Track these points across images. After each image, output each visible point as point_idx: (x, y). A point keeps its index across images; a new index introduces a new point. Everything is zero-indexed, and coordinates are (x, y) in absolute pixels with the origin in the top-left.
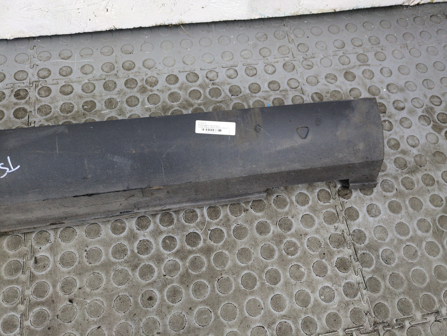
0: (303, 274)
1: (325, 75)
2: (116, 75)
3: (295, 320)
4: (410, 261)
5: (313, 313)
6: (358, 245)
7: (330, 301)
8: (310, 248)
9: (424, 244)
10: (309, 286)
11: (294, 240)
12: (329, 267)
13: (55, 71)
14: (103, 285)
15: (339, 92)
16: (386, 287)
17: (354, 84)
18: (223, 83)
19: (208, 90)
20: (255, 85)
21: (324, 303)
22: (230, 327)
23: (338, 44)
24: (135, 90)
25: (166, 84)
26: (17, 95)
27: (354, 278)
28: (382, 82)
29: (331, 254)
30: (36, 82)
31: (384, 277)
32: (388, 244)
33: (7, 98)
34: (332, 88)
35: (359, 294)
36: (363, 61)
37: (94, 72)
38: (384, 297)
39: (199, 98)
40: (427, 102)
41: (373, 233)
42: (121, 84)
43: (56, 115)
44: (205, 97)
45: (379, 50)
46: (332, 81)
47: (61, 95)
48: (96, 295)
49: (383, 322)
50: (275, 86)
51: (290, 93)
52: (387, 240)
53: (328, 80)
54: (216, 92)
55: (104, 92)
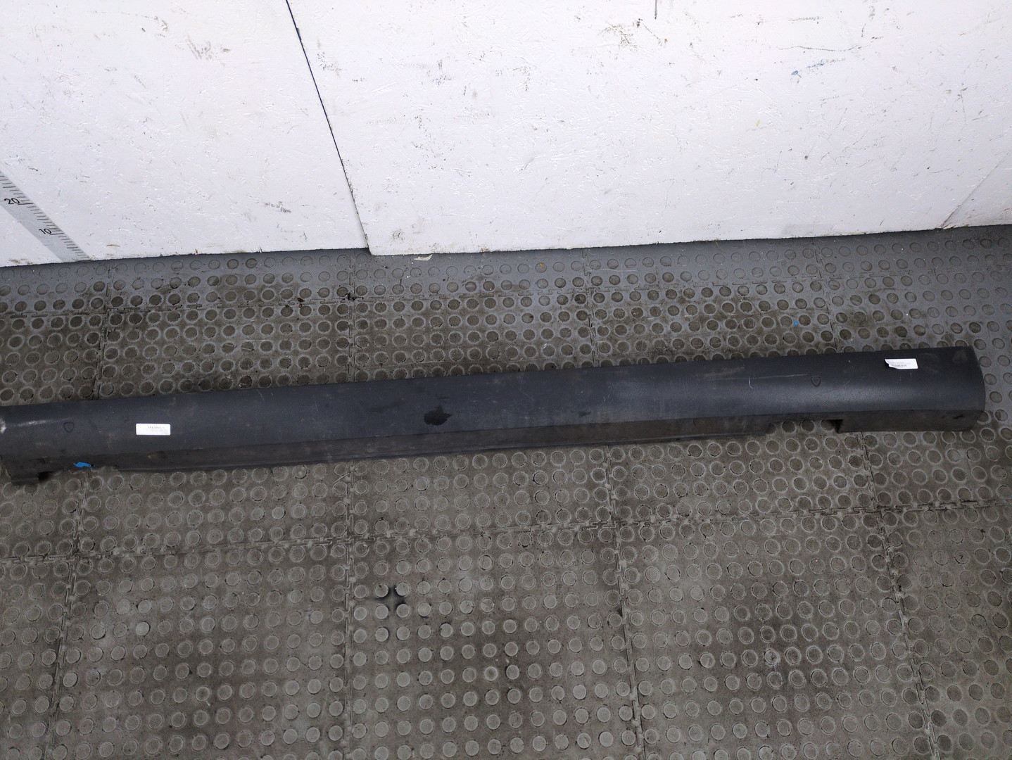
0: (821, 465)
1: (850, 296)
2: (658, 285)
3: (813, 497)
4: (913, 464)
5: (828, 494)
6: (869, 448)
7: (843, 487)
8: (828, 446)
9: (928, 452)
10: (825, 475)
11: (814, 438)
12: (843, 462)
13: (606, 279)
14: (662, 456)
15: (862, 313)
16: (890, 482)
17: (877, 307)
18: (753, 299)
19: (740, 304)
20: (784, 302)
21: (837, 488)
22: (762, 496)
23: (866, 266)
24: (675, 300)
25: (702, 296)
26: (577, 299)
27: (864, 473)
28: (905, 307)
29: (846, 453)
30: (591, 288)
31: (889, 475)
32: (895, 449)
33: (569, 301)
34: (857, 309)
35: (867, 484)
36: (889, 284)
37: (639, 282)
38: (887, 489)
39: (732, 311)
40: (947, 329)
41: (883, 439)
42: (662, 294)
43: (611, 319)
44: (737, 310)
45: (906, 274)
46: (857, 303)
47: (612, 301)
48: (657, 462)
49: (885, 507)
50: (802, 304)
51: (816, 311)
52: (896, 446)
53: (853, 301)
54: (747, 306)
55: (649, 301)
